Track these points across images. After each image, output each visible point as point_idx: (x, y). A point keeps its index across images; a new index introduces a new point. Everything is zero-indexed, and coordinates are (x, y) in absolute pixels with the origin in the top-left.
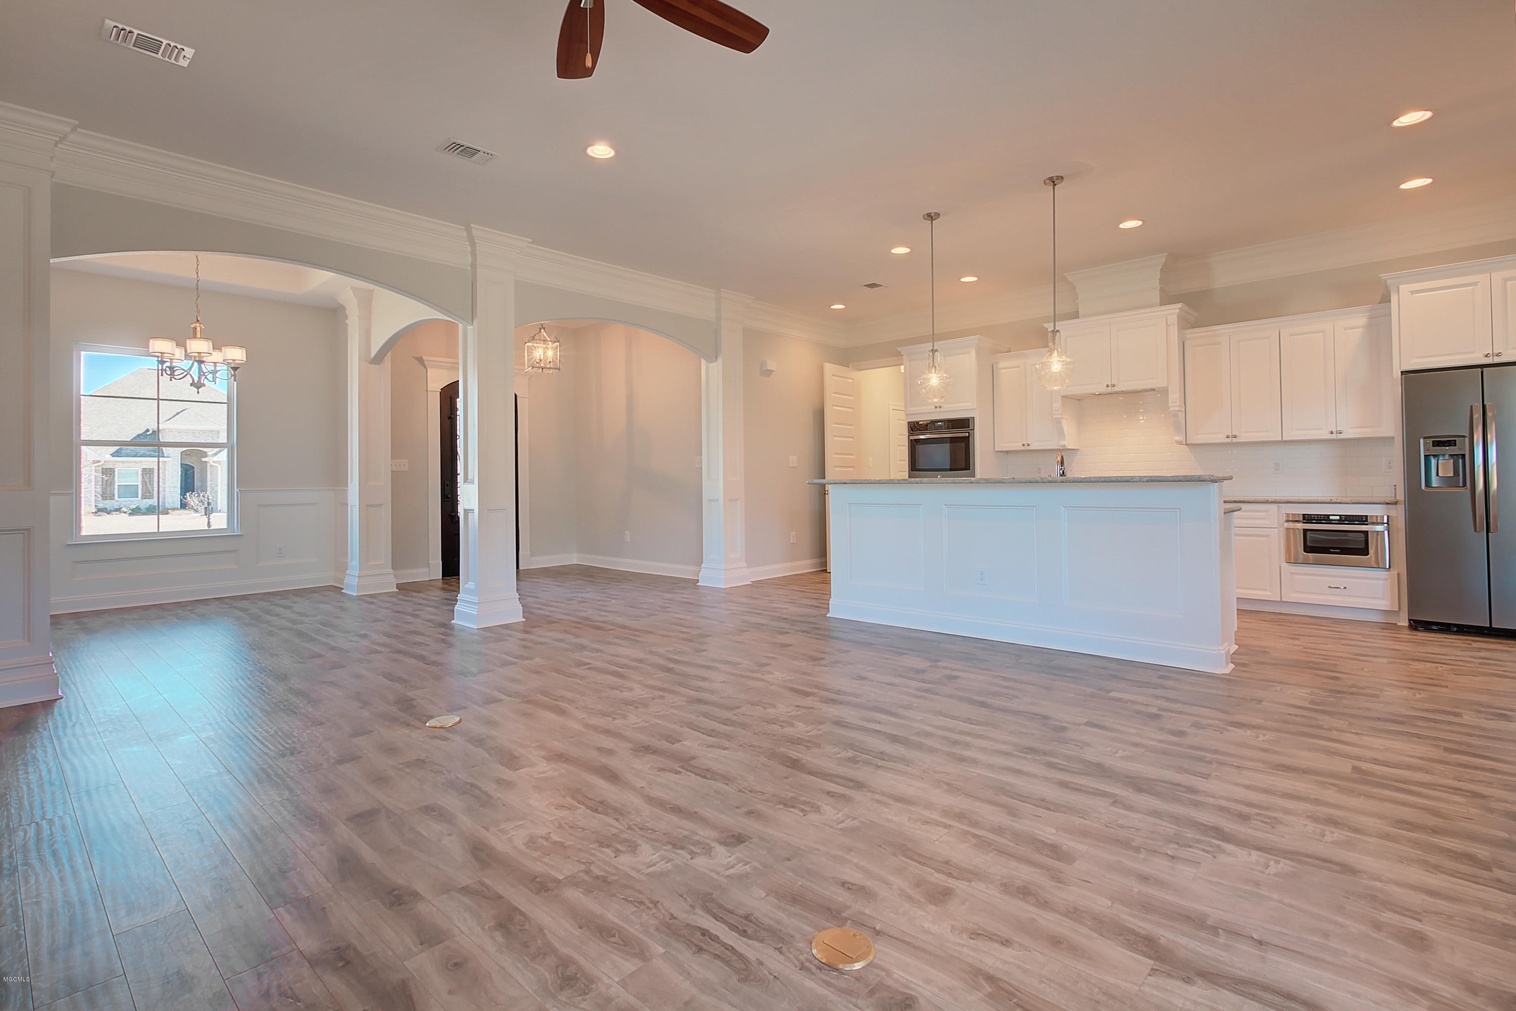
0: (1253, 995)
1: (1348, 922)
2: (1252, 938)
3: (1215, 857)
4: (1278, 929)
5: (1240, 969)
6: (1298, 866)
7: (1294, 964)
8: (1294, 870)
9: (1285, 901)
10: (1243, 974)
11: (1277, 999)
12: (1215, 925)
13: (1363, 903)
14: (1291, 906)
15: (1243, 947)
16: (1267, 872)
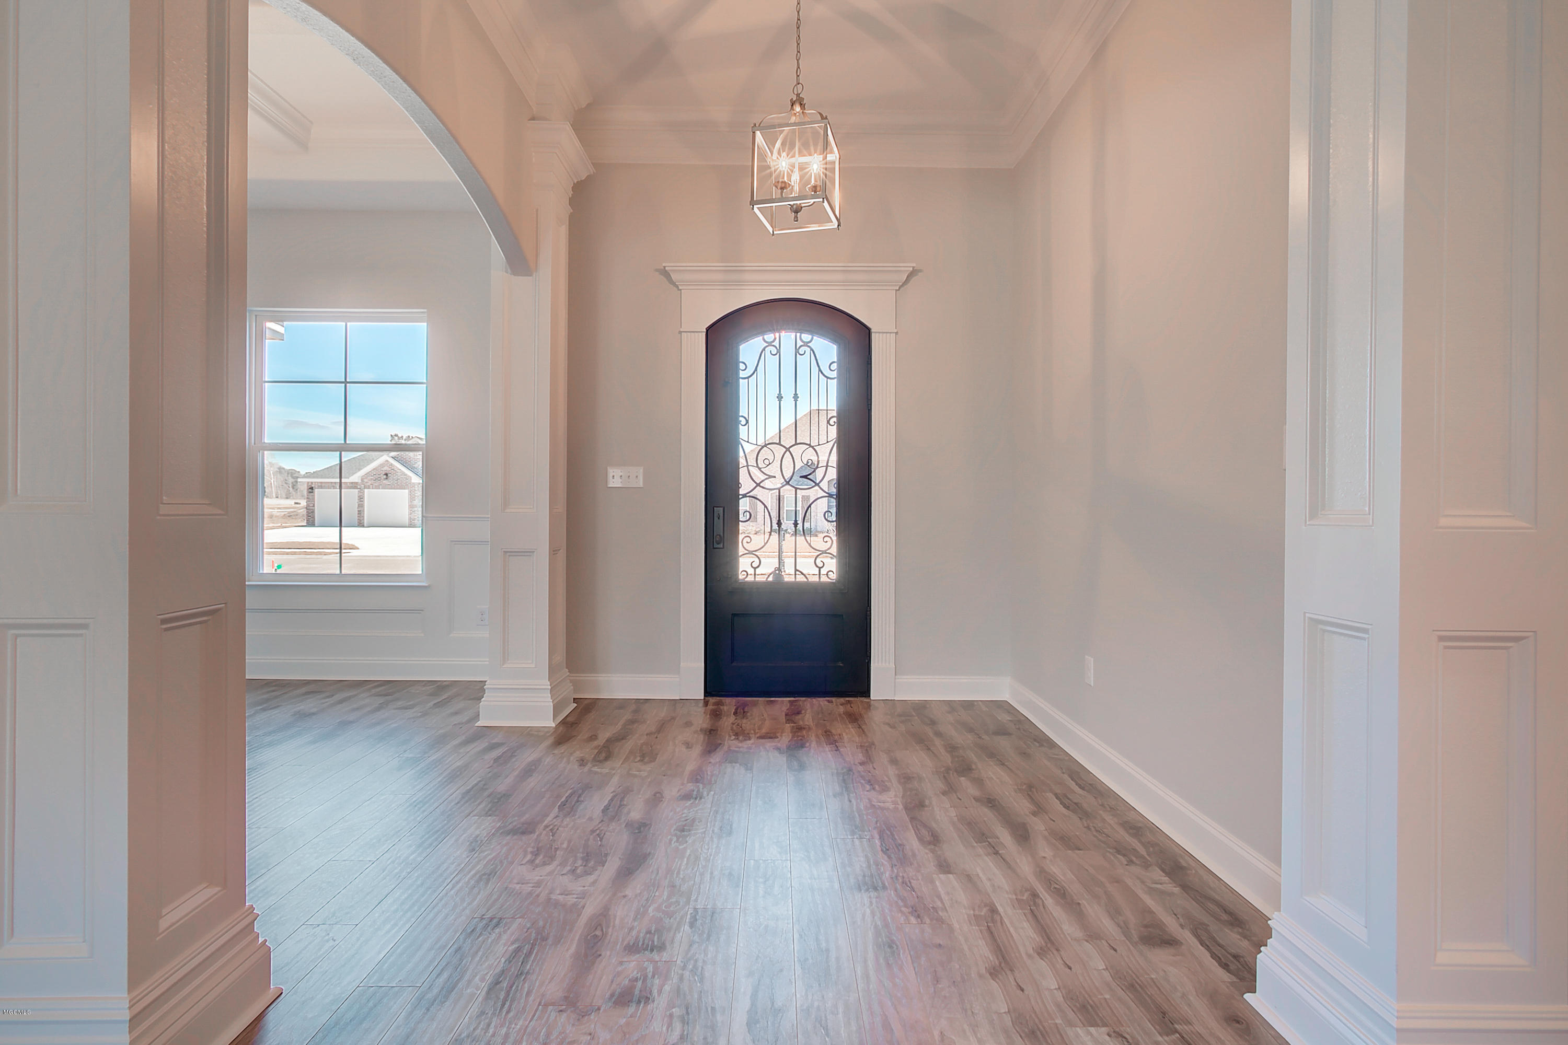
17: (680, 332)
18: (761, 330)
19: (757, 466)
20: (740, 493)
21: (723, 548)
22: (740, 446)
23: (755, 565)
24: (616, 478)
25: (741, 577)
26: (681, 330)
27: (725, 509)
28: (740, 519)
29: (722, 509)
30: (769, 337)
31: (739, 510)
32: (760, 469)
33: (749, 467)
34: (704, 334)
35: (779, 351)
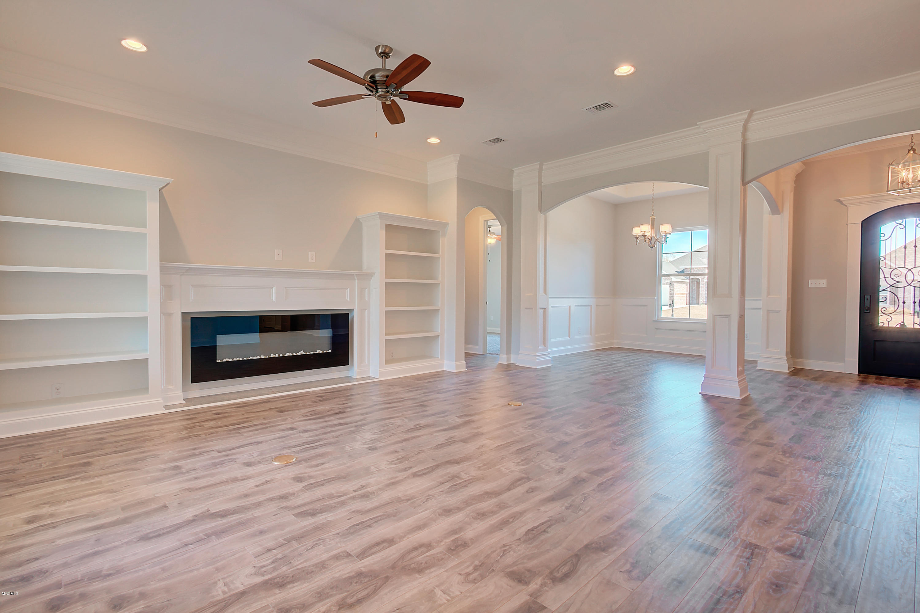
0: (170, 527)
1: (158, 585)
2: (191, 544)
3: (254, 567)
4: (186, 556)
5: (183, 531)
6: (211, 600)
7: (166, 547)
8: (210, 595)
9: (195, 572)
10: (181, 530)
11: (162, 532)
12: (209, 538)
13: (158, 605)
14: (191, 571)
15: (191, 539)
16: (221, 580)
17: (847, 224)
18: (894, 218)
19: (891, 278)
20: (880, 289)
21: (870, 312)
22: (880, 270)
23: (888, 320)
24: (812, 283)
25: (880, 325)
26: (848, 223)
27: (871, 297)
28: (880, 300)
29: (869, 296)
30: (900, 221)
31: (879, 296)
32: (892, 279)
33: (886, 278)
34: (861, 224)
35: (905, 227)
